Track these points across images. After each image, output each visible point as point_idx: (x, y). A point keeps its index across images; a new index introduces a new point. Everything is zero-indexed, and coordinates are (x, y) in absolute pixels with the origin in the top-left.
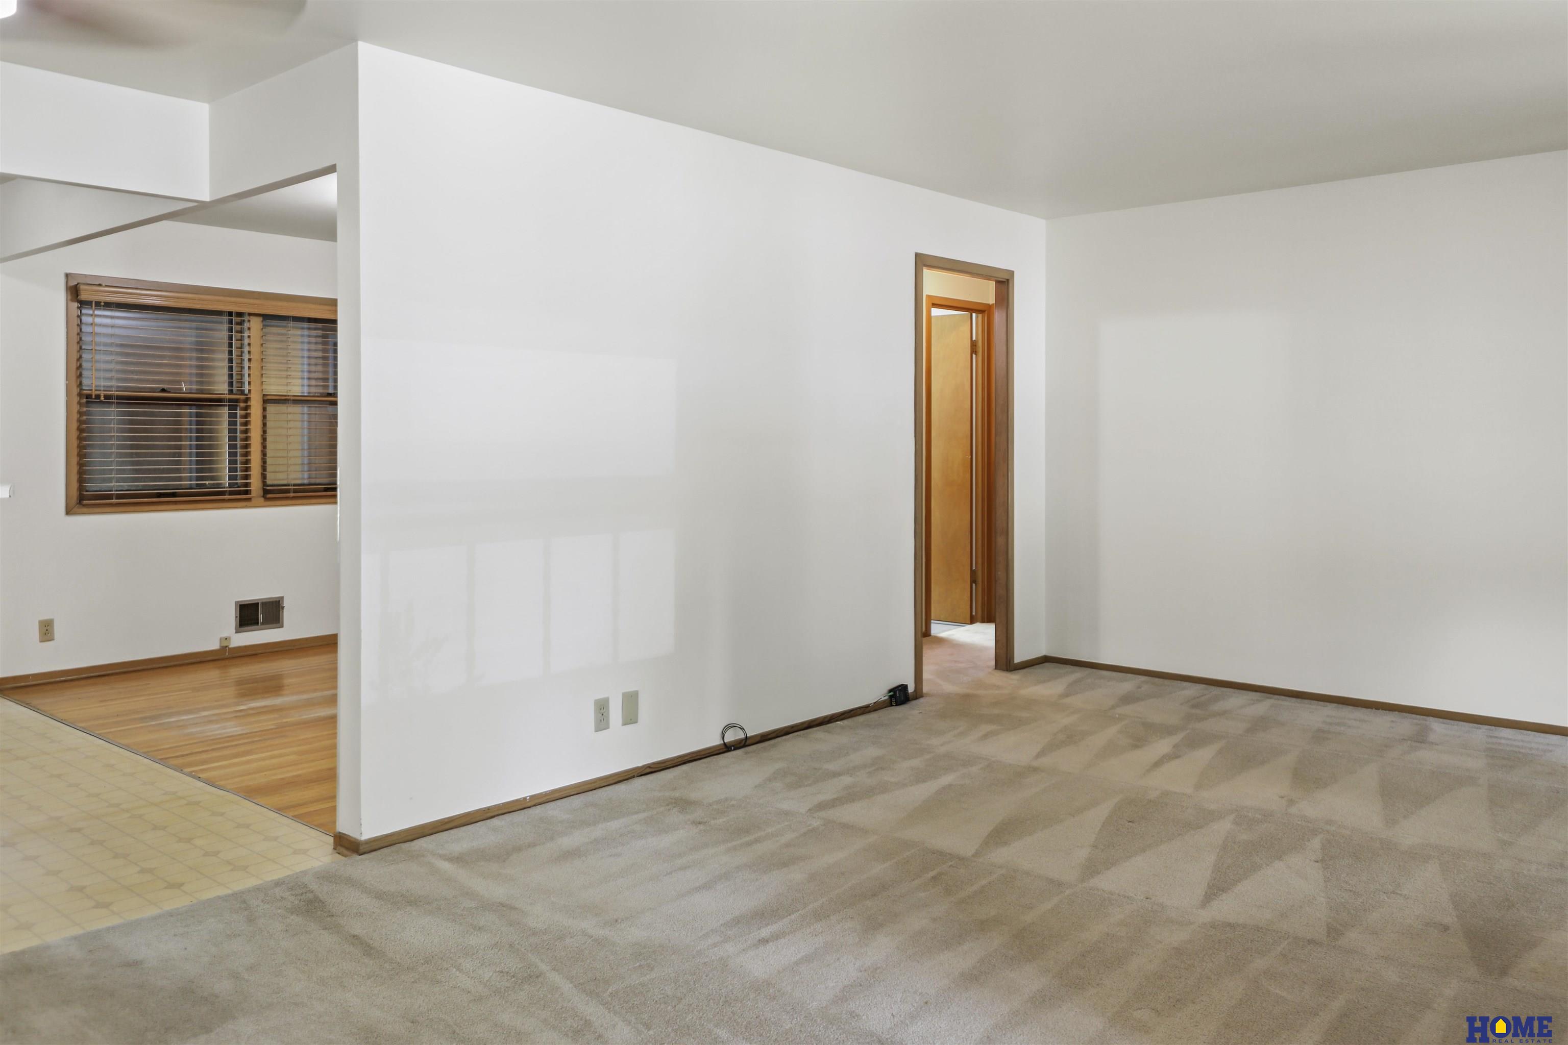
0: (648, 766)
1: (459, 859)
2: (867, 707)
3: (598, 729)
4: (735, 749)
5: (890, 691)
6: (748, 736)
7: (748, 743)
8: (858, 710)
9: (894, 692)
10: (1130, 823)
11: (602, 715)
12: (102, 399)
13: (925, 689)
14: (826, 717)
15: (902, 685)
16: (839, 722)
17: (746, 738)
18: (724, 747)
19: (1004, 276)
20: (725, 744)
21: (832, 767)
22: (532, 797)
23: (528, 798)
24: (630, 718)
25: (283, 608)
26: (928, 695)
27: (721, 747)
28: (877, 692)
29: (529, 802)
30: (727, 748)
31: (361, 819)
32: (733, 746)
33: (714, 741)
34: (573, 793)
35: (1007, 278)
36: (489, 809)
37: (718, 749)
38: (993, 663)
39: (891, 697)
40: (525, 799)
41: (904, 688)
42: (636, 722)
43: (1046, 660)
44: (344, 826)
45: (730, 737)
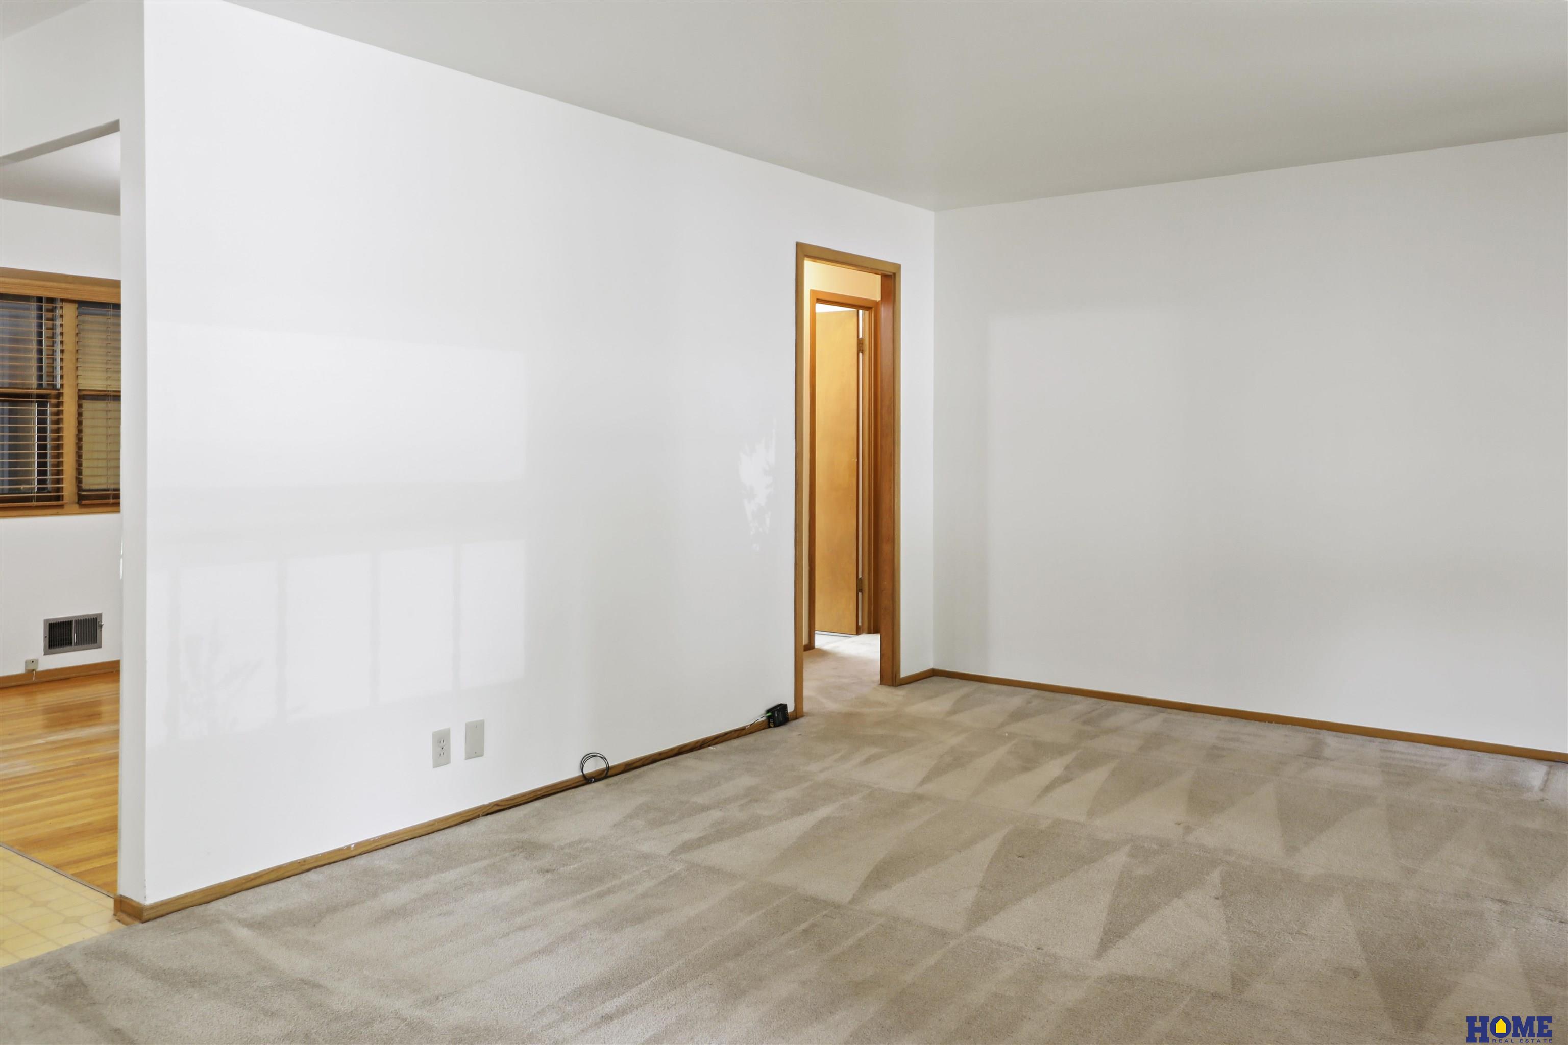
0: (496, 804)
1: (260, 925)
2: (743, 729)
3: (436, 765)
4: (595, 781)
5: (768, 711)
6: (610, 765)
7: (610, 773)
8: (733, 733)
9: (772, 713)
10: (1020, 859)
11: (442, 748)
13: (806, 708)
14: (697, 742)
15: (781, 704)
16: (711, 748)
17: (608, 768)
18: (582, 779)
19: (891, 270)
20: (584, 776)
21: (700, 799)
22: (358, 845)
23: (353, 846)
24: (475, 749)
25: (101, 626)
26: (808, 714)
27: (581, 780)
28: (756, 713)
29: (354, 850)
30: (587, 780)
31: (145, 880)
32: (594, 778)
33: (572, 772)
34: (406, 838)
35: (894, 272)
36: (305, 861)
37: (576, 781)
38: (879, 677)
39: (769, 718)
40: (349, 847)
41: (782, 708)
42: (482, 755)
43: (933, 673)
44: (126, 889)
45: (591, 767)
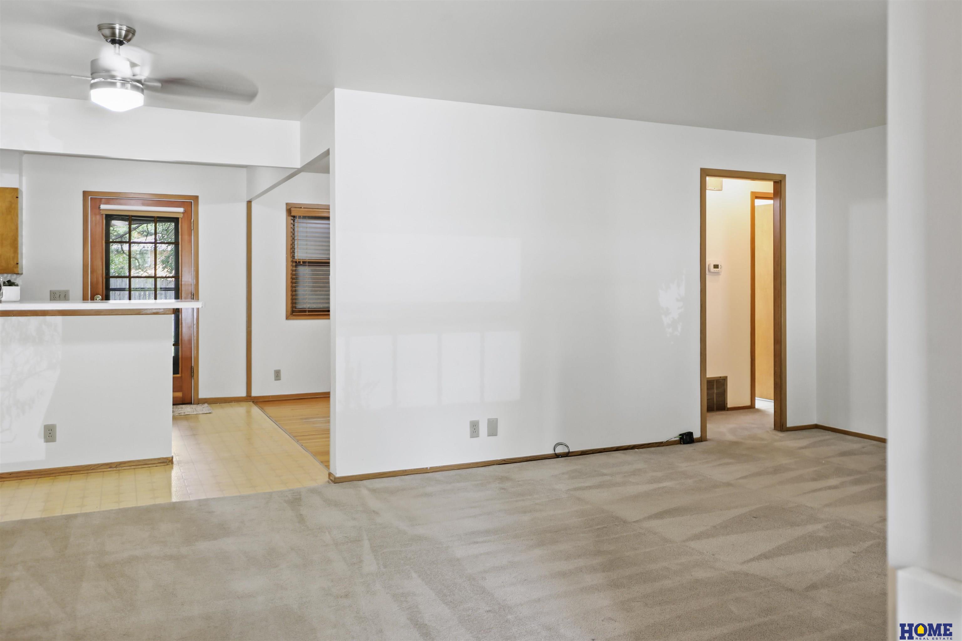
0: (504, 460)
2: (662, 443)
3: (472, 437)
4: (561, 457)
5: (680, 435)
6: (570, 451)
7: (570, 455)
8: (655, 444)
9: (682, 436)
11: (475, 429)
12: (301, 263)
13: (709, 435)
14: (630, 446)
15: (690, 432)
16: (636, 450)
17: (569, 452)
18: (555, 455)
19: (778, 179)
20: (555, 454)
22: (431, 468)
23: (429, 468)
24: (493, 430)
26: (710, 440)
27: (553, 455)
28: (673, 434)
29: (429, 470)
30: (557, 456)
31: (336, 466)
32: (560, 455)
33: (549, 451)
34: (456, 469)
36: (406, 471)
37: (551, 456)
38: (773, 426)
39: (681, 438)
40: (427, 468)
41: (690, 434)
42: (496, 435)
43: (816, 427)
44: (332, 471)
45: (560, 450)
